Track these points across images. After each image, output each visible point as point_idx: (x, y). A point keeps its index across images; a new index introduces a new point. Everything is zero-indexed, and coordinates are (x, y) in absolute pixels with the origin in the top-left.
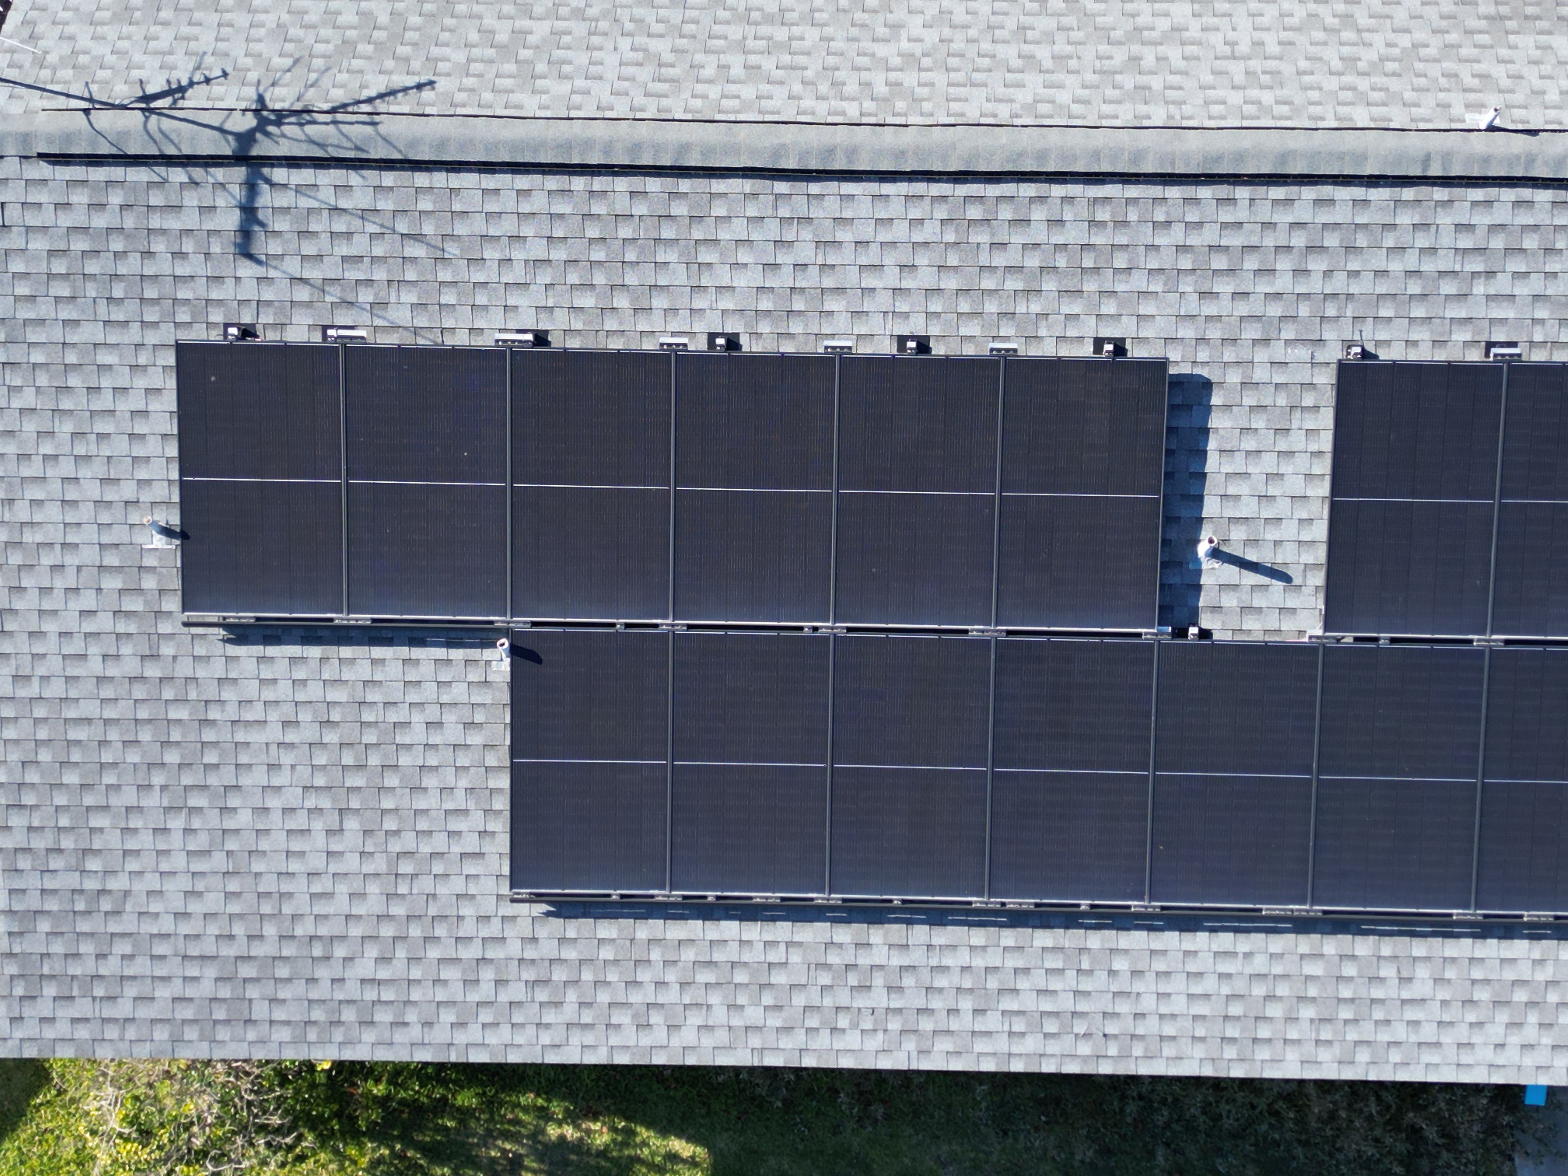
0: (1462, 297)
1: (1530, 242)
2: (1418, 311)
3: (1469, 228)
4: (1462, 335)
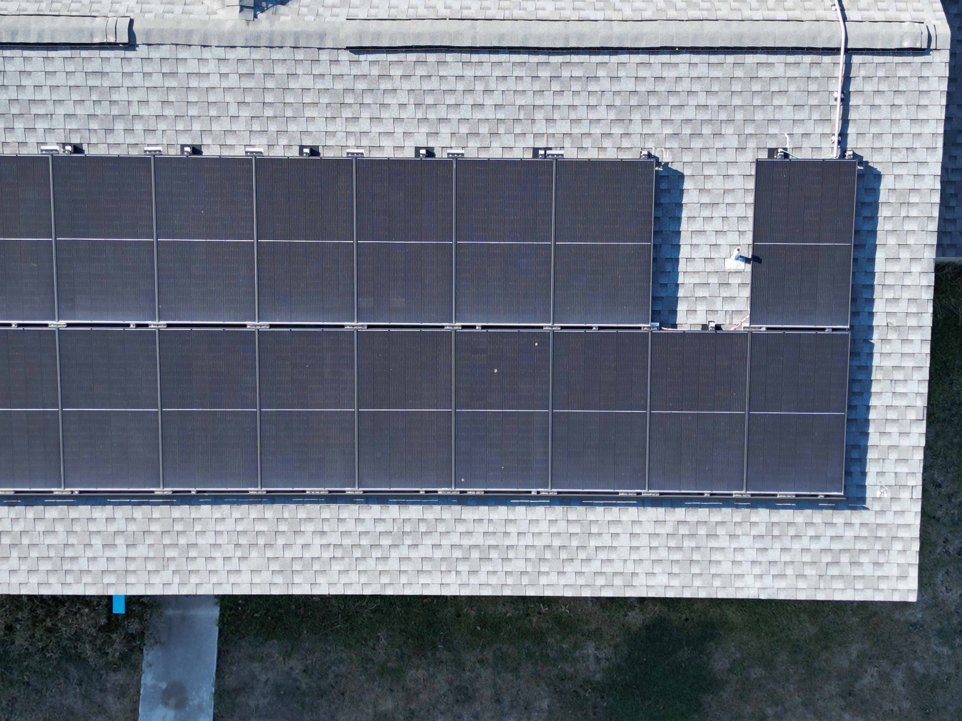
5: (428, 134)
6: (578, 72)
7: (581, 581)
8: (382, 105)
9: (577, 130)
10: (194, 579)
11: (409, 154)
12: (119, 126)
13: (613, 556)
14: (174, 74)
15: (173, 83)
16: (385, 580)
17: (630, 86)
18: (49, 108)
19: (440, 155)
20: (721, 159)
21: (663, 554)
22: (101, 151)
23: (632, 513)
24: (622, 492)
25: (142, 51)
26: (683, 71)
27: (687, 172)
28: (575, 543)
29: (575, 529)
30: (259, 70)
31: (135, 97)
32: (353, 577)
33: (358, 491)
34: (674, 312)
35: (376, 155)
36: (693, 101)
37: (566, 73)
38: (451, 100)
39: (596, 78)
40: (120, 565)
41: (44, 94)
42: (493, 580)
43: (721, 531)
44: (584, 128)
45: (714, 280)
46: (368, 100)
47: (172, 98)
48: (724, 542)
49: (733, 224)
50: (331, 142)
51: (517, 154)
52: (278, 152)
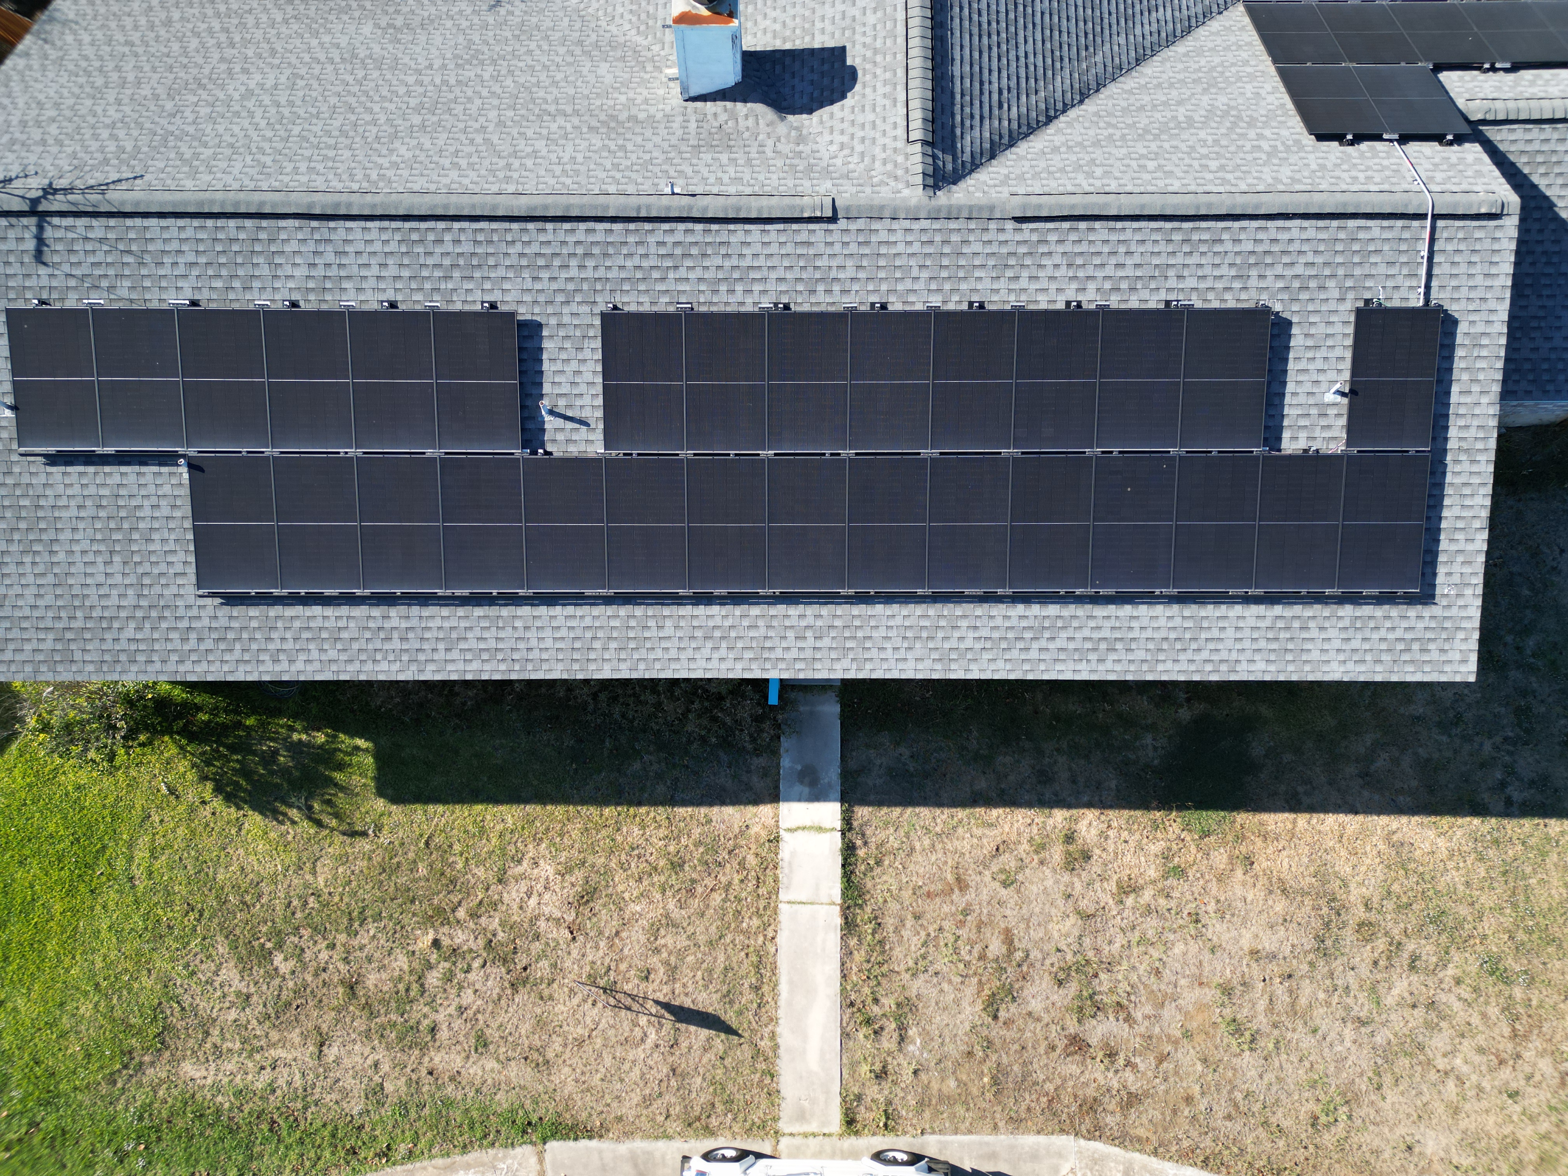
0: (663, 279)
1: (694, 251)
2: (642, 287)
3: (663, 243)
4: (665, 299)
5: (1078, 290)
6: (1205, 236)
7: (1193, 668)
8: (1040, 266)
9: (1203, 285)
10: (869, 666)
11: (1061, 306)
12: (821, 288)
13: (1220, 646)
14: (867, 243)
15: (867, 251)
16: (1027, 667)
17: (1249, 246)
18: (764, 273)
19: (1085, 306)
20: (1324, 308)
21: (1262, 644)
22: (806, 308)
23: (1238, 609)
24: (1231, 592)
25: (842, 224)
26: (1295, 234)
27: (1295, 320)
28: (1188, 636)
29: (1189, 624)
30: (938, 238)
31: (834, 263)
32: (1000, 664)
33: (1009, 591)
34: (1279, 439)
35: (1032, 307)
36: (1302, 260)
37: (1195, 237)
38: (1097, 261)
39: (1221, 241)
40: (808, 654)
41: (761, 262)
42: (1118, 667)
43: (1312, 624)
44: (1209, 283)
45: (1314, 411)
46: (1028, 261)
47: (865, 263)
48: (1314, 633)
49: (1333, 363)
50: (995, 298)
51: (1152, 305)
52: (951, 307)
